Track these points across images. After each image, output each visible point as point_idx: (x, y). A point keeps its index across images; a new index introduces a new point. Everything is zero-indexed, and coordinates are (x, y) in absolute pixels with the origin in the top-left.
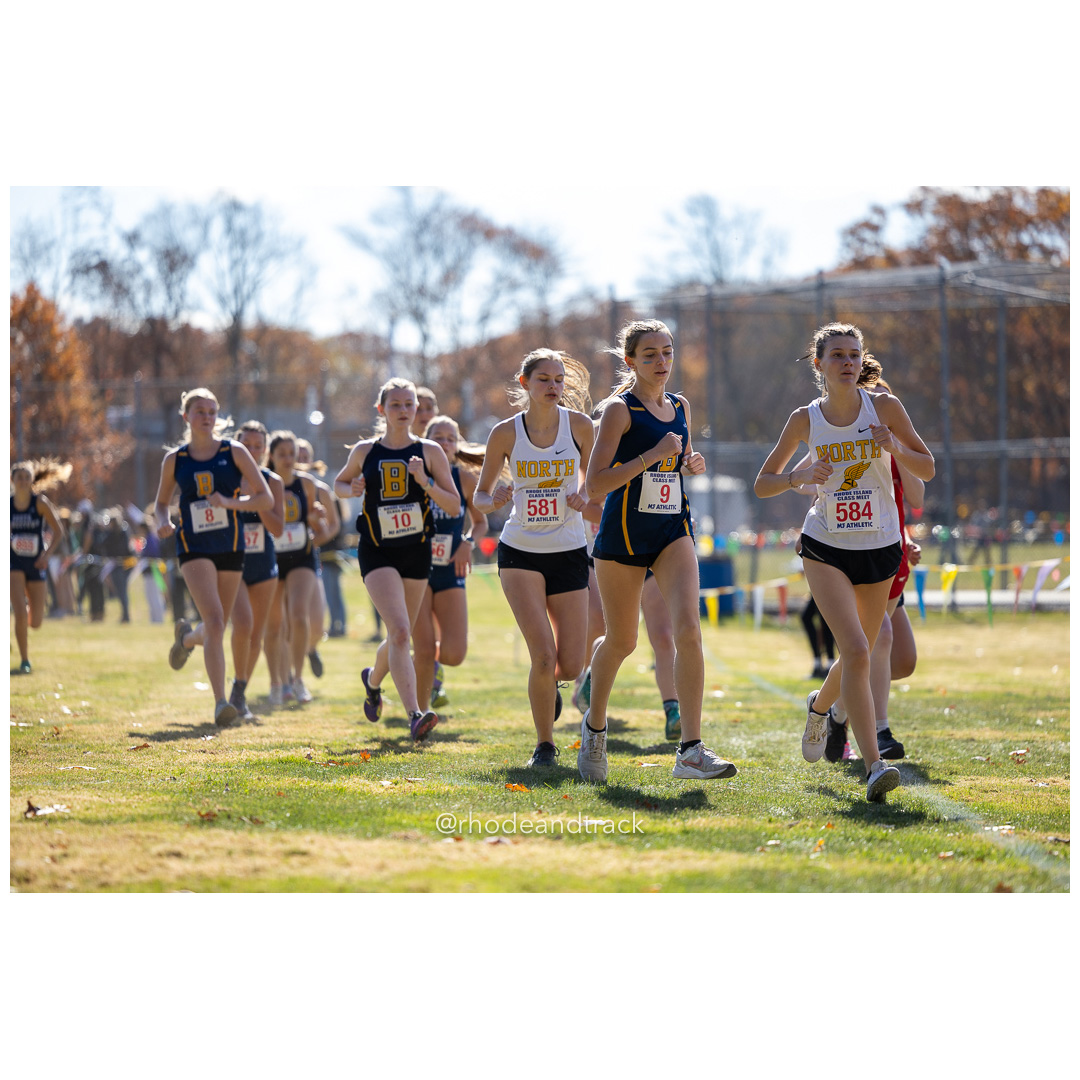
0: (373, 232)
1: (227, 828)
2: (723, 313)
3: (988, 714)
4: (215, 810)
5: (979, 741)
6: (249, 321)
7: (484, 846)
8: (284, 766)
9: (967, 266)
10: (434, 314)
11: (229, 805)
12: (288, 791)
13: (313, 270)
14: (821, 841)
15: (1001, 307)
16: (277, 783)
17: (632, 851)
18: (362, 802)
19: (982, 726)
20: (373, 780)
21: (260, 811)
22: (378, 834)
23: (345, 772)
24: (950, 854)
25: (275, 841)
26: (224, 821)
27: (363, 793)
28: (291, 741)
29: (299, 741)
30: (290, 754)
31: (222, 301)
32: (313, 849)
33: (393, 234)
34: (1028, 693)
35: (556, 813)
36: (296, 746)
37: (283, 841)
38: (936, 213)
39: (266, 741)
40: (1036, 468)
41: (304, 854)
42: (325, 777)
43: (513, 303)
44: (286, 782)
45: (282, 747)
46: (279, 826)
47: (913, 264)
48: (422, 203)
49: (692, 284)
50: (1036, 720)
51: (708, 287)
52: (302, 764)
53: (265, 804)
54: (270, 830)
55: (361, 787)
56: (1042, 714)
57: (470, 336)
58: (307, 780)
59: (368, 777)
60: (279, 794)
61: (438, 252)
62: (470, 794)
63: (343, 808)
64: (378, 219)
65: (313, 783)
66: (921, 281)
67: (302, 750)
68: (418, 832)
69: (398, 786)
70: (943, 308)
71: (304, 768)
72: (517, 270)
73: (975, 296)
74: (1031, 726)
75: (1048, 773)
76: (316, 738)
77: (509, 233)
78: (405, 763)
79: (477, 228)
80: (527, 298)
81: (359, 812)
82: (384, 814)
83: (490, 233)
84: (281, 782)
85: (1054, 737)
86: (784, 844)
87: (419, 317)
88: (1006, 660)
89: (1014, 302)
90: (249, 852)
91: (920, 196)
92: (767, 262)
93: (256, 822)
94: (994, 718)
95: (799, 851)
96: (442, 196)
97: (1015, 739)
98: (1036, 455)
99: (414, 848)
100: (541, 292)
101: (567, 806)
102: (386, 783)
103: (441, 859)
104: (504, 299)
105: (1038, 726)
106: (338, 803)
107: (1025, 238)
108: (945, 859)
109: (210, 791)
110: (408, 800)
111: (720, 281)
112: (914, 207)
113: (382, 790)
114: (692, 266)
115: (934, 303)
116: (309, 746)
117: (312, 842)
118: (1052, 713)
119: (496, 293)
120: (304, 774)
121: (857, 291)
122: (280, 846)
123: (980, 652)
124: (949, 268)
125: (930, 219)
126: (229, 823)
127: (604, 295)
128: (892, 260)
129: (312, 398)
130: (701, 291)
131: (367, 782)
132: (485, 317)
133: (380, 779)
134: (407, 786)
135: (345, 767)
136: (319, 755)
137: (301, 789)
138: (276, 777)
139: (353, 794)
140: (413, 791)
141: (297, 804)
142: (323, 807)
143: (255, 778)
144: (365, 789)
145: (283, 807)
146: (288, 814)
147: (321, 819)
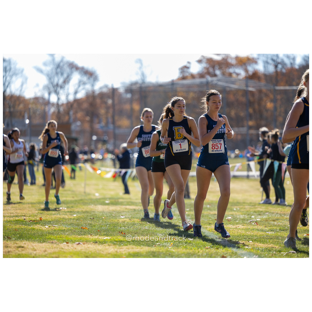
0: (43, 68)
2: (145, 92)
6: (8, 93)
7: (75, 245)
8: (17, 222)
9: (215, 79)
10: (61, 92)
12: (18, 229)
13: (26, 79)
14: (172, 243)
15: (224, 90)
16: (15, 227)
17: (118, 246)
18: (40, 232)
20: (43, 226)
21: (10, 235)
22: (44, 242)
23: (35, 224)
24: (209, 247)
25: (14, 243)
27: (40, 230)
28: (19, 214)
29: (22, 215)
30: (19, 218)
32: (25, 246)
33: (48, 69)
35: (96, 235)
36: (21, 216)
37: (16, 244)
38: (207, 63)
39: (12, 215)
41: (23, 247)
42: (29, 225)
43: (83, 89)
44: (17, 226)
45: (17, 216)
46: (15, 239)
47: (200, 78)
48: (58, 59)
49: (136, 83)
50: (234, 208)
51: (140, 84)
52: (22, 221)
53: (11, 233)
54: (13, 240)
55: (39, 228)
56: (236, 207)
57: (71, 98)
58: (24, 226)
59: (41, 225)
60: (16, 230)
61: (62, 74)
62: (71, 230)
63: (34, 234)
64: (45, 64)
65: (26, 227)
66: (201, 83)
67: (23, 217)
68: (56, 241)
69: (50, 228)
71: (23, 222)
72: (85, 79)
73: (217, 87)
75: (237, 224)
76: (27, 214)
77: (83, 68)
78: (52, 221)
79: (73, 67)
80: (88, 87)
81: (39, 235)
82: (46, 236)
83: (77, 68)
85: (239, 214)
86: (161, 244)
87: (57, 93)
89: (228, 89)
90: (7, 247)
91: (202, 58)
93: (9, 238)
95: (166, 246)
96: (63, 58)
97: (228, 214)
99: (55, 245)
100: (93, 85)
101: (99, 233)
102: (47, 227)
103: (62, 248)
104: (81, 87)
105: (234, 210)
106: (33, 232)
107: (231, 71)
108: (207, 248)
110: (53, 232)
111: (143, 82)
112: (200, 61)
113: (45, 229)
116: (24, 216)
117: (25, 244)
118: (238, 207)
119: (79, 86)
120: (23, 224)
121: (183, 86)
122: (16, 245)
124: (209, 78)
125: (204, 65)
127: (110, 86)
128: (193, 76)
129: (26, 116)
130: (138, 86)
131: (41, 226)
132: (76, 93)
133: (45, 226)
134: (53, 227)
135: (35, 222)
136: (27, 219)
137: (22, 228)
138: (15, 225)
139: (37, 230)
140: (55, 229)
141: (21, 233)
142: (28, 234)
143: (9, 225)
144: (41, 228)
145: (17, 234)
146: (18, 236)
147: (28, 237)
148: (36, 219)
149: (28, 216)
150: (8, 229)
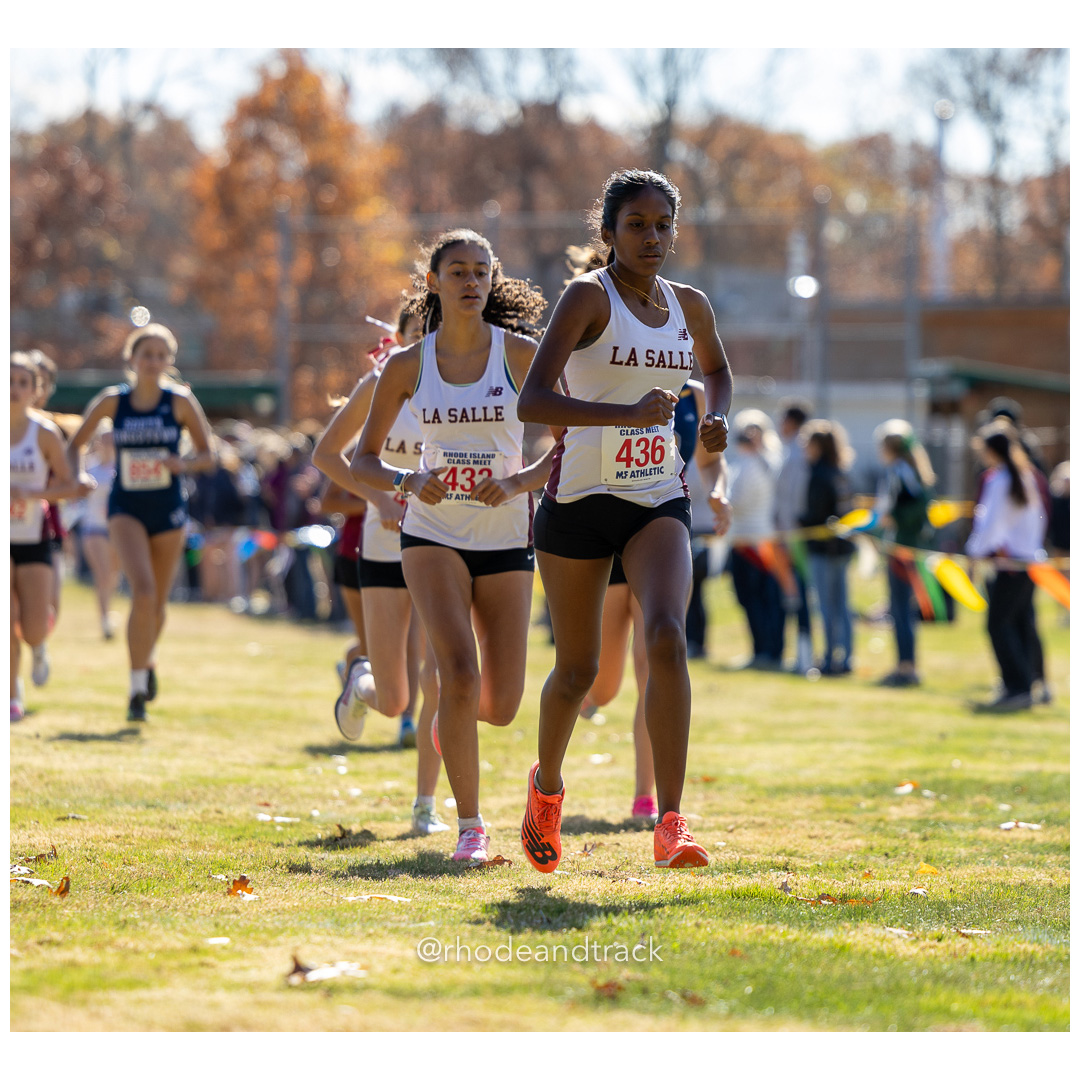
1: (641, 1010)
4: (621, 979)
6: (690, 113)
8: (741, 903)
11: (645, 970)
12: (748, 949)
16: (729, 933)
18: (880, 970)
21: (699, 982)
23: (850, 916)
26: (637, 1000)
27: (881, 955)
28: (754, 858)
29: (769, 859)
30: (751, 881)
31: (641, 80)
36: (763, 868)
42: (813, 924)
44: (744, 931)
45: (737, 869)
46: (731, 1012)
52: (773, 901)
53: (708, 970)
54: (716, 1017)
55: (878, 943)
58: (782, 928)
59: (890, 925)
60: (733, 953)
63: (847, 981)
65: (794, 934)
67: (774, 875)
69: (943, 944)
71: (777, 907)
76: (798, 855)
78: (955, 903)
81: (875, 989)
82: (919, 991)
84: (736, 932)
93: (692, 1001)
106: (837, 972)
110: (962, 969)
116: (786, 869)
120: (774, 918)
126: (645, 1002)
129: (799, 252)
131: (888, 933)
134: (959, 943)
135: (851, 906)
136: (804, 885)
137: (771, 945)
138: (728, 923)
139: (864, 954)
140: (970, 953)
141: (764, 972)
142: (811, 979)
143: (691, 923)
144: (885, 947)
145: (740, 976)
146: (749, 990)
147: (807, 998)
148: (854, 890)
149: (805, 869)
150: (684, 946)
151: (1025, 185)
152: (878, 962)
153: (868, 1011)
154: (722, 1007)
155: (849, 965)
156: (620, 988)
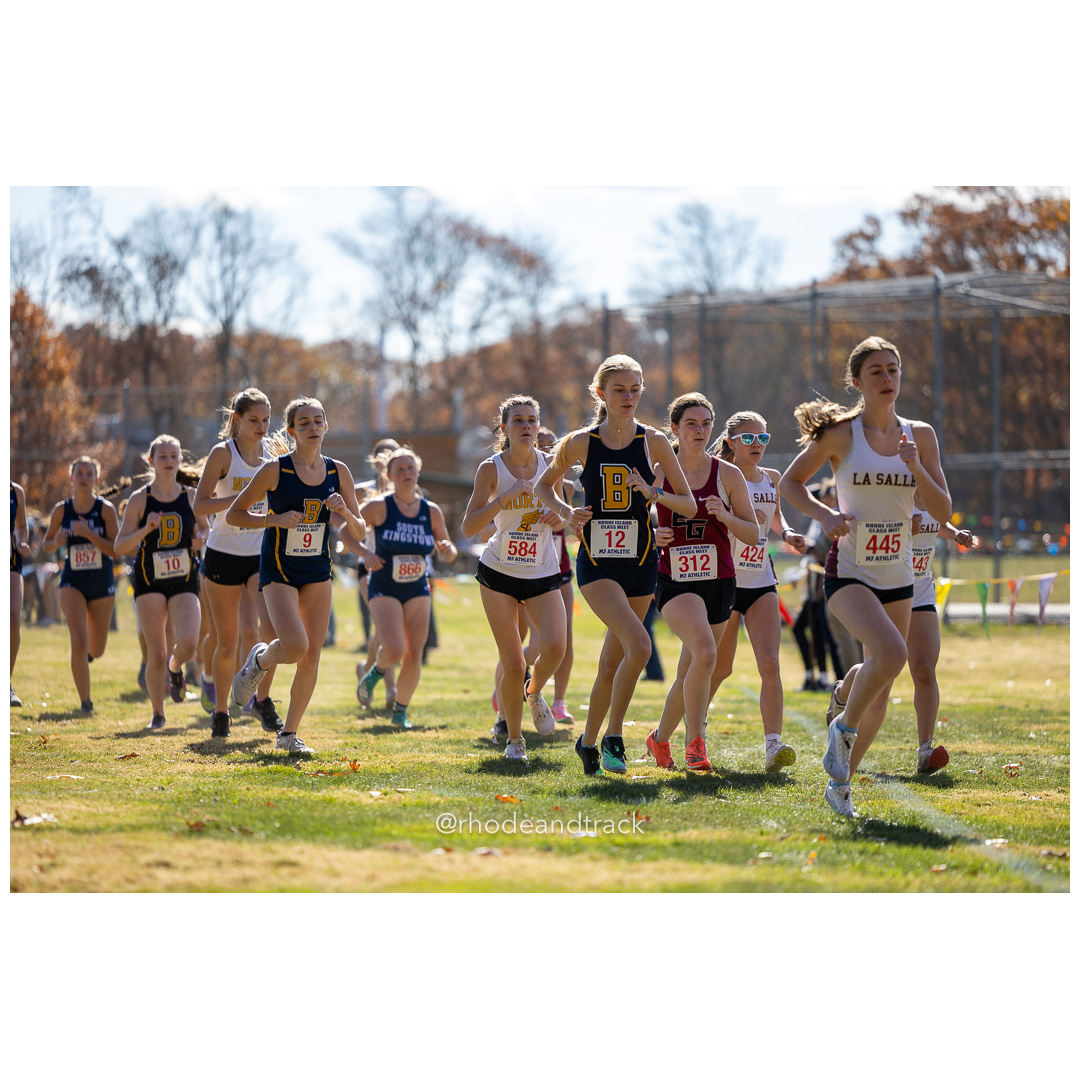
0: (364, 239)
1: (216, 838)
2: (716, 322)
3: (980, 727)
4: (204, 820)
5: (972, 754)
6: (240, 328)
7: (474, 858)
8: (273, 776)
9: (961, 277)
10: (425, 322)
11: (218, 814)
12: (277, 802)
13: (305, 278)
14: (813, 854)
15: (993, 318)
16: (266, 793)
17: (623, 863)
18: (352, 812)
19: (974, 739)
20: (363, 790)
21: (249, 821)
22: (367, 845)
23: (335, 782)
24: (943, 867)
25: (264, 851)
26: (213, 831)
27: (352, 804)
31: (212, 308)
32: (303, 859)
33: (384, 241)
34: (1020, 706)
37: (272, 852)
38: (930, 223)
40: (1030, 479)
41: (293, 864)
42: (314, 787)
43: (505, 311)
44: (275, 792)
46: (268, 836)
47: (909, 274)
48: (414, 209)
49: (688, 292)
50: (1029, 733)
51: (701, 295)
52: (291, 775)
53: (254, 815)
54: (259, 840)
55: (350, 797)
56: (1035, 727)
57: (461, 344)
58: (296, 790)
59: (357, 787)
60: (268, 804)
61: (430, 260)
62: (460, 805)
63: (333, 819)
64: (369, 226)
65: (302, 793)
66: (915, 291)
68: (408, 843)
69: (387, 797)
70: (937, 319)
71: (293, 778)
72: (510, 280)
73: (969, 307)
74: (1024, 739)
75: (1042, 786)
77: (503, 241)
78: (394, 774)
79: (468, 236)
80: (519, 307)
81: (349, 823)
82: (374, 824)
83: (482, 241)
84: (270, 792)
85: (1047, 751)
86: (776, 858)
87: (410, 325)
88: (998, 673)
89: (1008, 313)
90: (238, 862)
91: (915, 205)
92: (760, 272)
93: (245, 832)
94: (987, 731)
95: (791, 864)
96: (434, 203)
97: (1008, 752)
98: (1030, 466)
99: (404, 859)
100: (533, 301)
102: (376, 793)
103: (430, 870)
104: (496, 307)
105: (1031, 739)
106: (327, 814)
107: (1022, 249)
108: (938, 872)
109: (199, 801)
110: (398, 811)
111: (711, 291)
112: (910, 216)
113: (371, 801)
114: (684, 276)
115: (928, 314)
117: (302, 853)
118: (1045, 727)
119: (488, 302)
120: (293, 784)
121: (852, 301)
122: (269, 857)
123: (972, 665)
124: (944, 279)
125: (924, 229)
126: (218, 833)
127: (596, 304)
128: (886, 270)
130: (695, 300)
131: (356, 792)
132: (476, 326)
133: (369, 789)
134: (396, 796)
135: (335, 777)
136: (309, 765)
137: (290, 799)
138: (265, 787)
139: (343, 804)
140: (404, 802)
141: (286, 815)
142: (312, 818)
143: (244, 788)
144: (355, 800)
145: (272, 818)
146: (277, 825)
147: (310, 829)
148: (337, 768)
150: (241, 801)
151: (431, 366)
152: (351, 808)
153: (345, 835)
154: (262, 835)
155: (334, 809)
156: (204, 826)
